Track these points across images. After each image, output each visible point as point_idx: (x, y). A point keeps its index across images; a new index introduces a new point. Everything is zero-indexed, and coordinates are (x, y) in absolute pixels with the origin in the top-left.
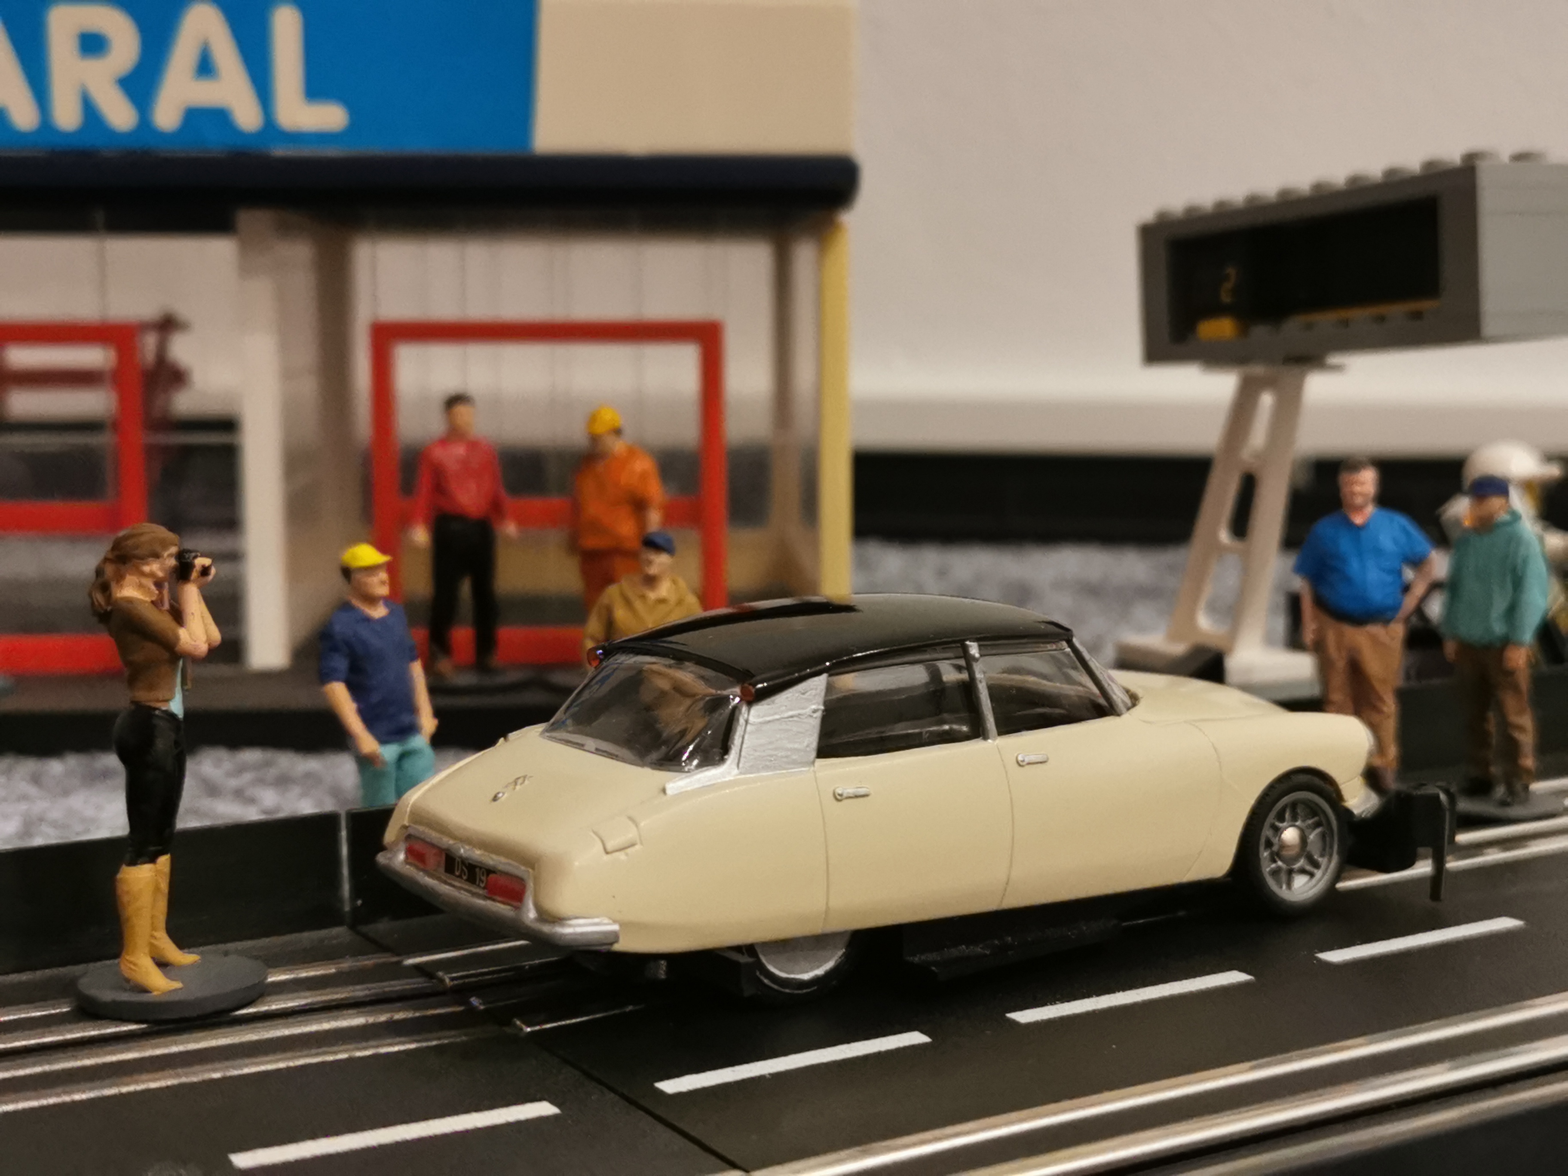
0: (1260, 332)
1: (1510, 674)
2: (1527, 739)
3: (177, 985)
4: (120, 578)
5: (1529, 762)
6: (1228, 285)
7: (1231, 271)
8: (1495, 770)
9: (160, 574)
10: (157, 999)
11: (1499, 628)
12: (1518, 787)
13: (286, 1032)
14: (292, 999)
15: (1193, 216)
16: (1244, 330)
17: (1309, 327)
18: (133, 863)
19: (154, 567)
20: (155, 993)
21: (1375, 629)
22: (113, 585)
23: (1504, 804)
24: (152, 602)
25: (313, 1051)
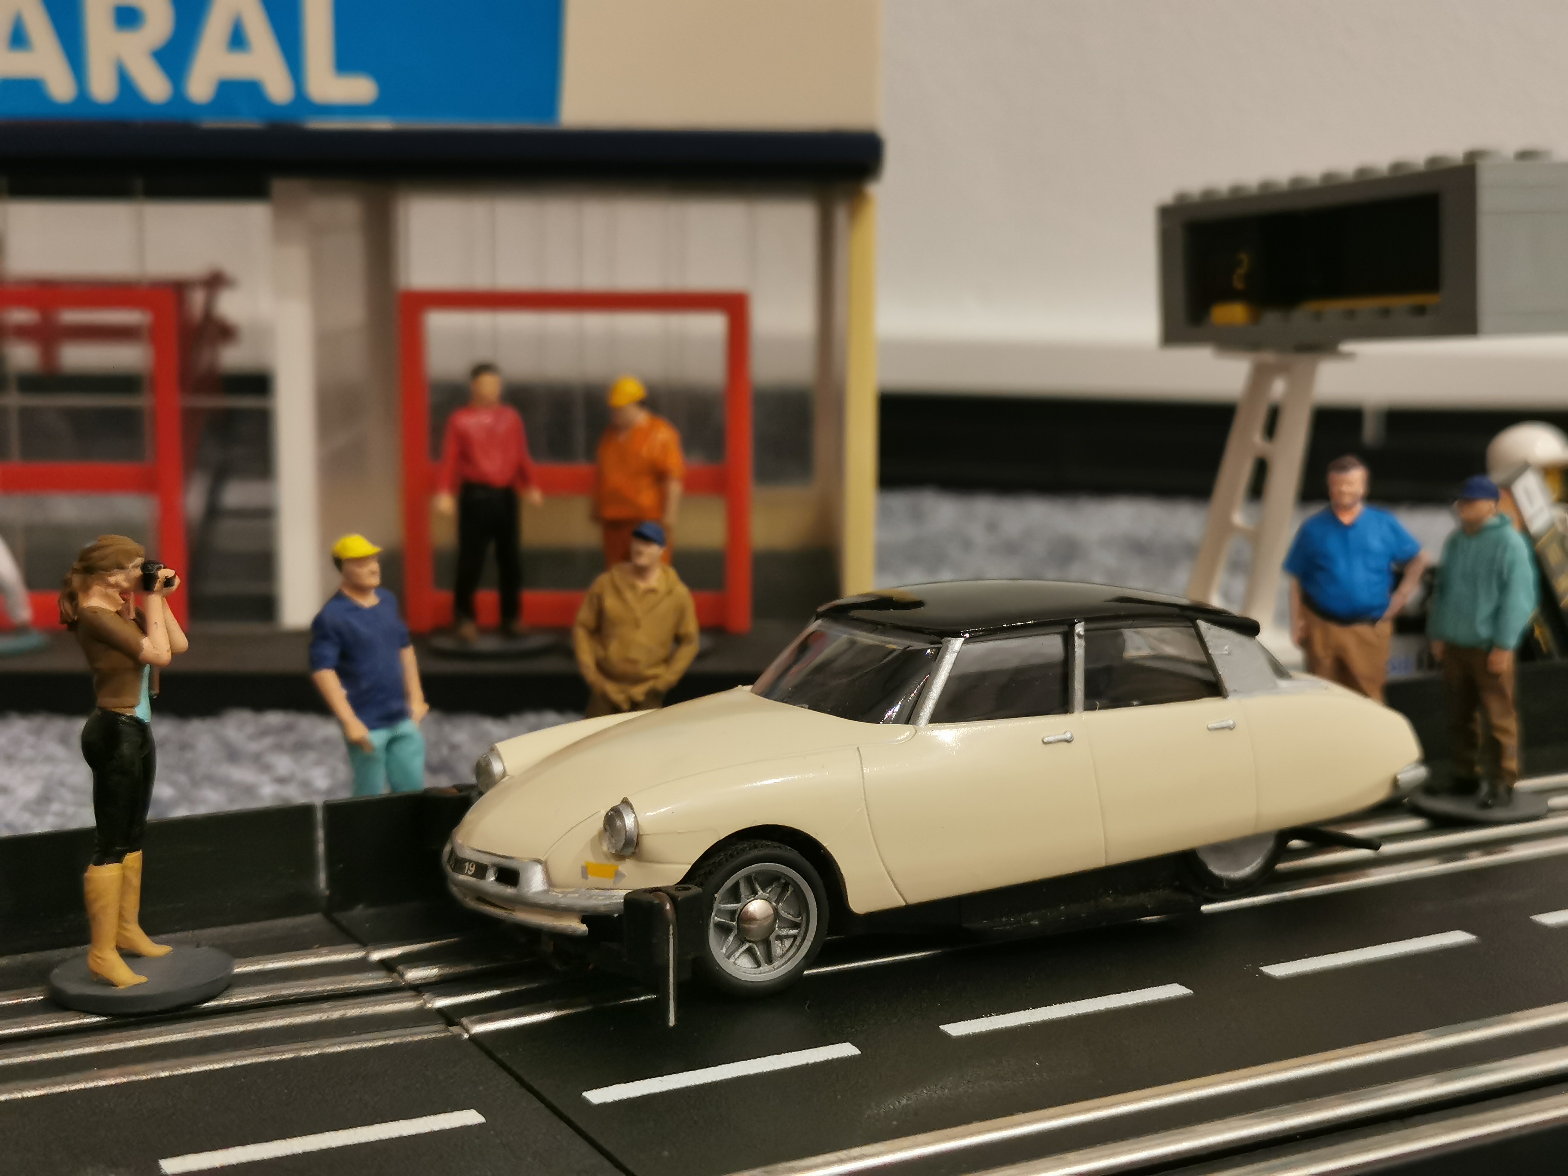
0: (1272, 319)
1: (1496, 676)
2: (1511, 742)
3: (143, 979)
4: (86, 589)
5: (1512, 764)
6: (1241, 271)
7: (1245, 257)
8: (1479, 769)
9: (125, 584)
10: (121, 994)
11: (1484, 631)
12: (1501, 789)
13: (241, 1028)
14: (253, 993)
15: (1209, 199)
16: (1255, 318)
17: (1318, 316)
18: (99, 862)
19: (119, 578)
20: (121, 987)
21: (1363, 629)
22: (81, 596)
23: (1485, 806)
24: (117, 612)
25: (263, 1050)
